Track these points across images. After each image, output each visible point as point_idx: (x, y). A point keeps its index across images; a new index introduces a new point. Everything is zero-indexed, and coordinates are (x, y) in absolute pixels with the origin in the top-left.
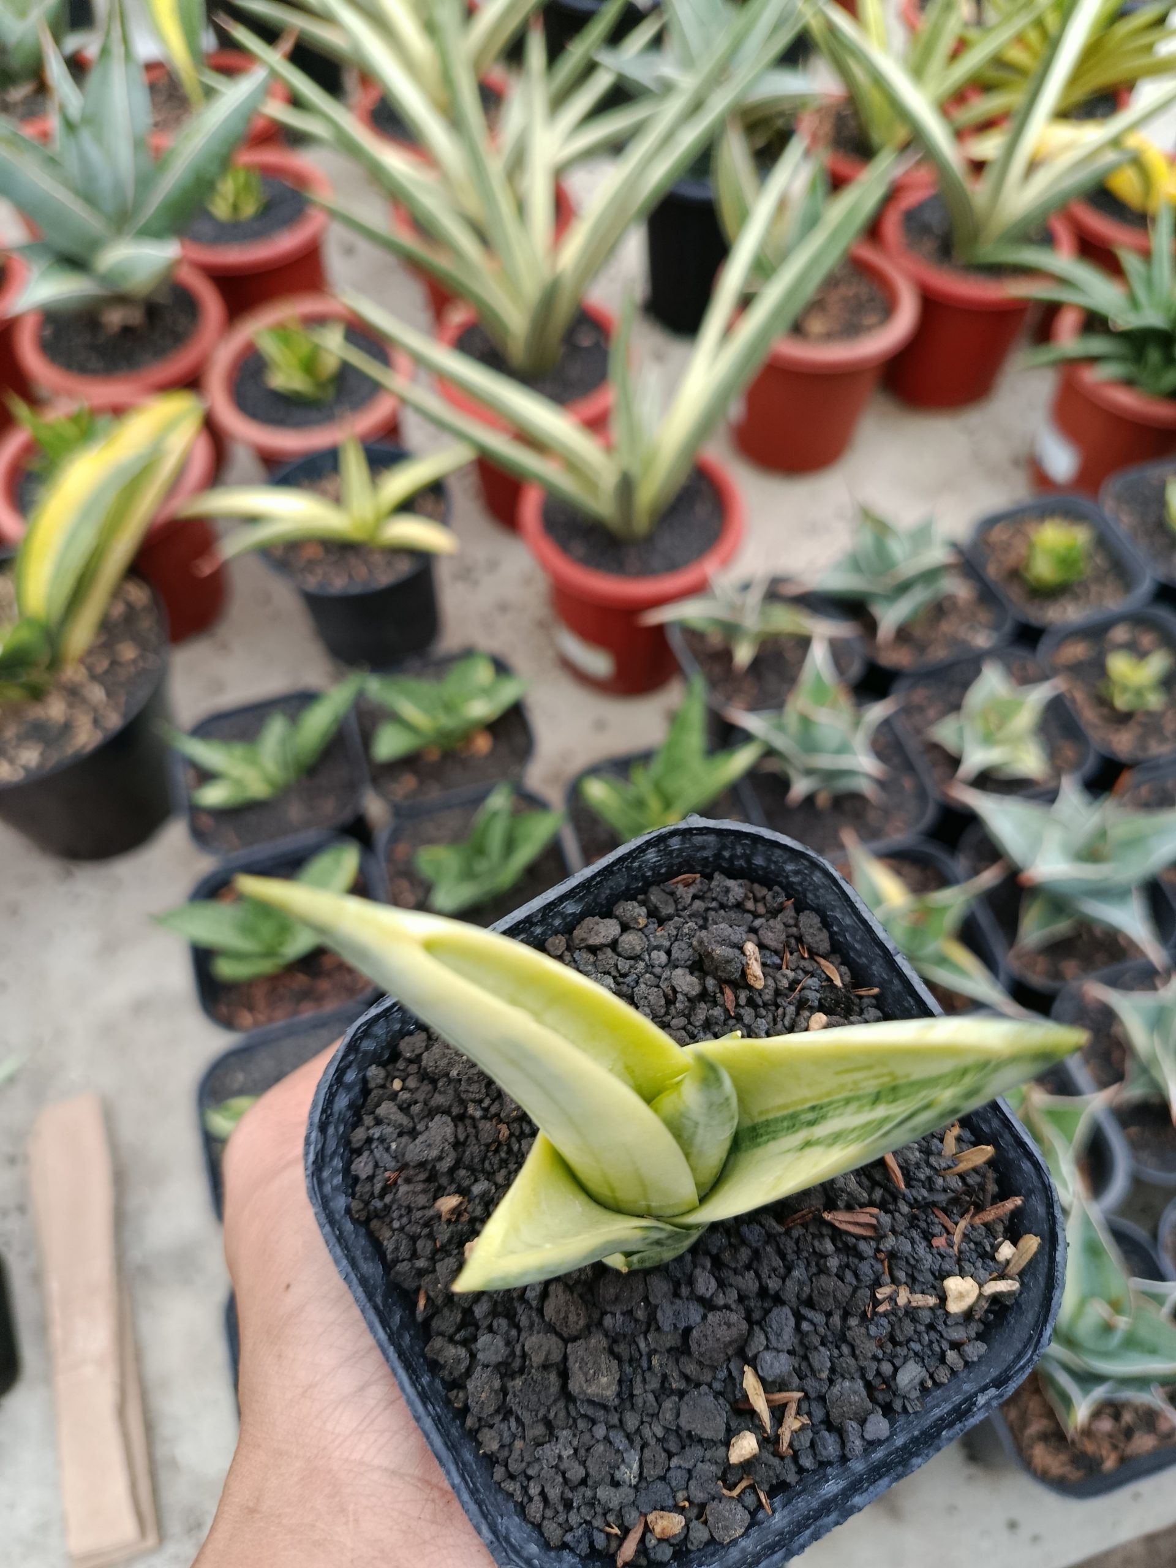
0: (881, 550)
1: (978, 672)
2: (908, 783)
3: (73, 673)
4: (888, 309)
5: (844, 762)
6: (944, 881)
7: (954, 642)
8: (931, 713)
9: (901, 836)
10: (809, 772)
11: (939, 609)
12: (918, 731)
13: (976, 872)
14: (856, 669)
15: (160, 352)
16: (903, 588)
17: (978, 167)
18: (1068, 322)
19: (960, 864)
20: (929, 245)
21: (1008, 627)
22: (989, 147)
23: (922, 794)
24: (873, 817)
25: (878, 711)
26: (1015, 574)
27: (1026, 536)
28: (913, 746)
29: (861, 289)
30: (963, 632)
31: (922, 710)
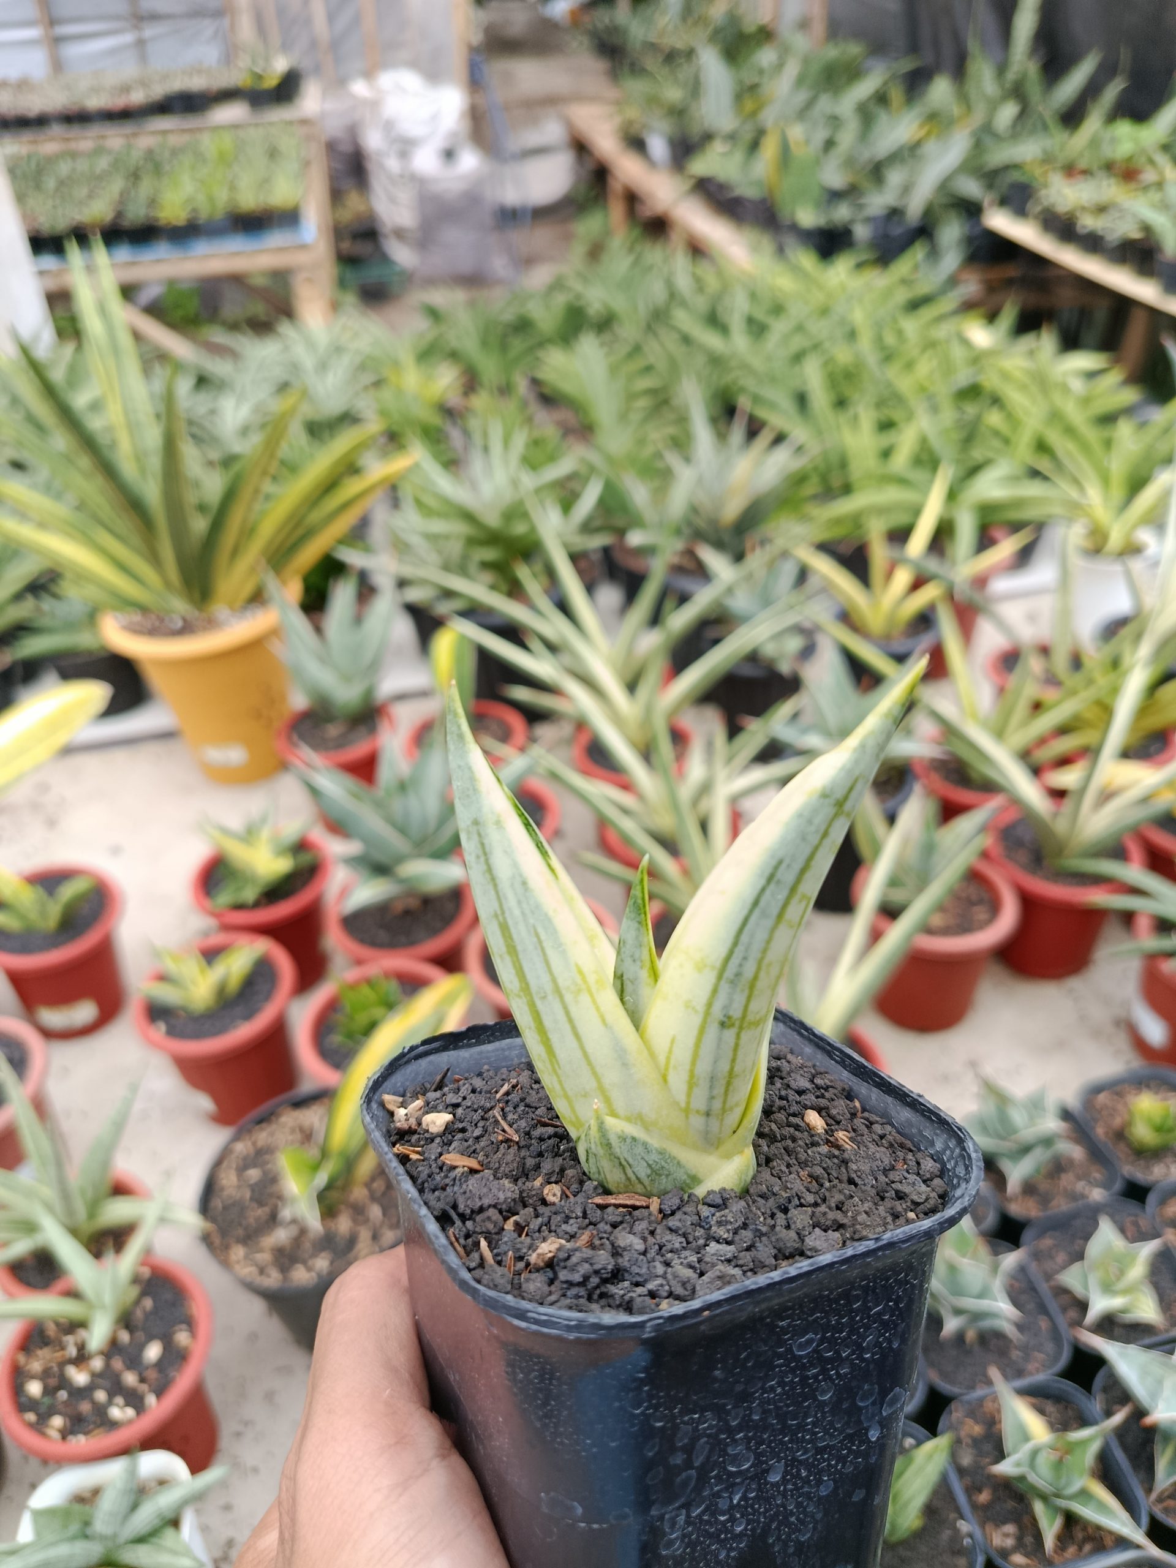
0: (1003, 1118)
1: (1095, 1225)
2: (1043, 1323)
3: (359, 1193)
4: (995, 907)
5: (985, 1304)
6: (1084, 1421)
7: (1074, 1197)
8: (1059, 1262)
9: (1040, 1374)
10: (958, 1312)
11: (1058, 1167)
12: (1048, 1277)
13: (1109, 1414)
14: (991, 1220)
15: (434, 932)
16: (1025, 1150)
17: (1058, 794)
18: (1143, 924)
19: (1096, 1405)
20: (1023, 856)
21: (1118, 1186)
22: (1067, 778)
23: (1056, 1335)
24: (1015, 1354)
25: (1011, 1259)
26: (1121, 1135)
27: (1126, 1104)
28: (1044, 1288)
29: (973, 891)
30: (1080, 1186)
31: (1051, 1257)
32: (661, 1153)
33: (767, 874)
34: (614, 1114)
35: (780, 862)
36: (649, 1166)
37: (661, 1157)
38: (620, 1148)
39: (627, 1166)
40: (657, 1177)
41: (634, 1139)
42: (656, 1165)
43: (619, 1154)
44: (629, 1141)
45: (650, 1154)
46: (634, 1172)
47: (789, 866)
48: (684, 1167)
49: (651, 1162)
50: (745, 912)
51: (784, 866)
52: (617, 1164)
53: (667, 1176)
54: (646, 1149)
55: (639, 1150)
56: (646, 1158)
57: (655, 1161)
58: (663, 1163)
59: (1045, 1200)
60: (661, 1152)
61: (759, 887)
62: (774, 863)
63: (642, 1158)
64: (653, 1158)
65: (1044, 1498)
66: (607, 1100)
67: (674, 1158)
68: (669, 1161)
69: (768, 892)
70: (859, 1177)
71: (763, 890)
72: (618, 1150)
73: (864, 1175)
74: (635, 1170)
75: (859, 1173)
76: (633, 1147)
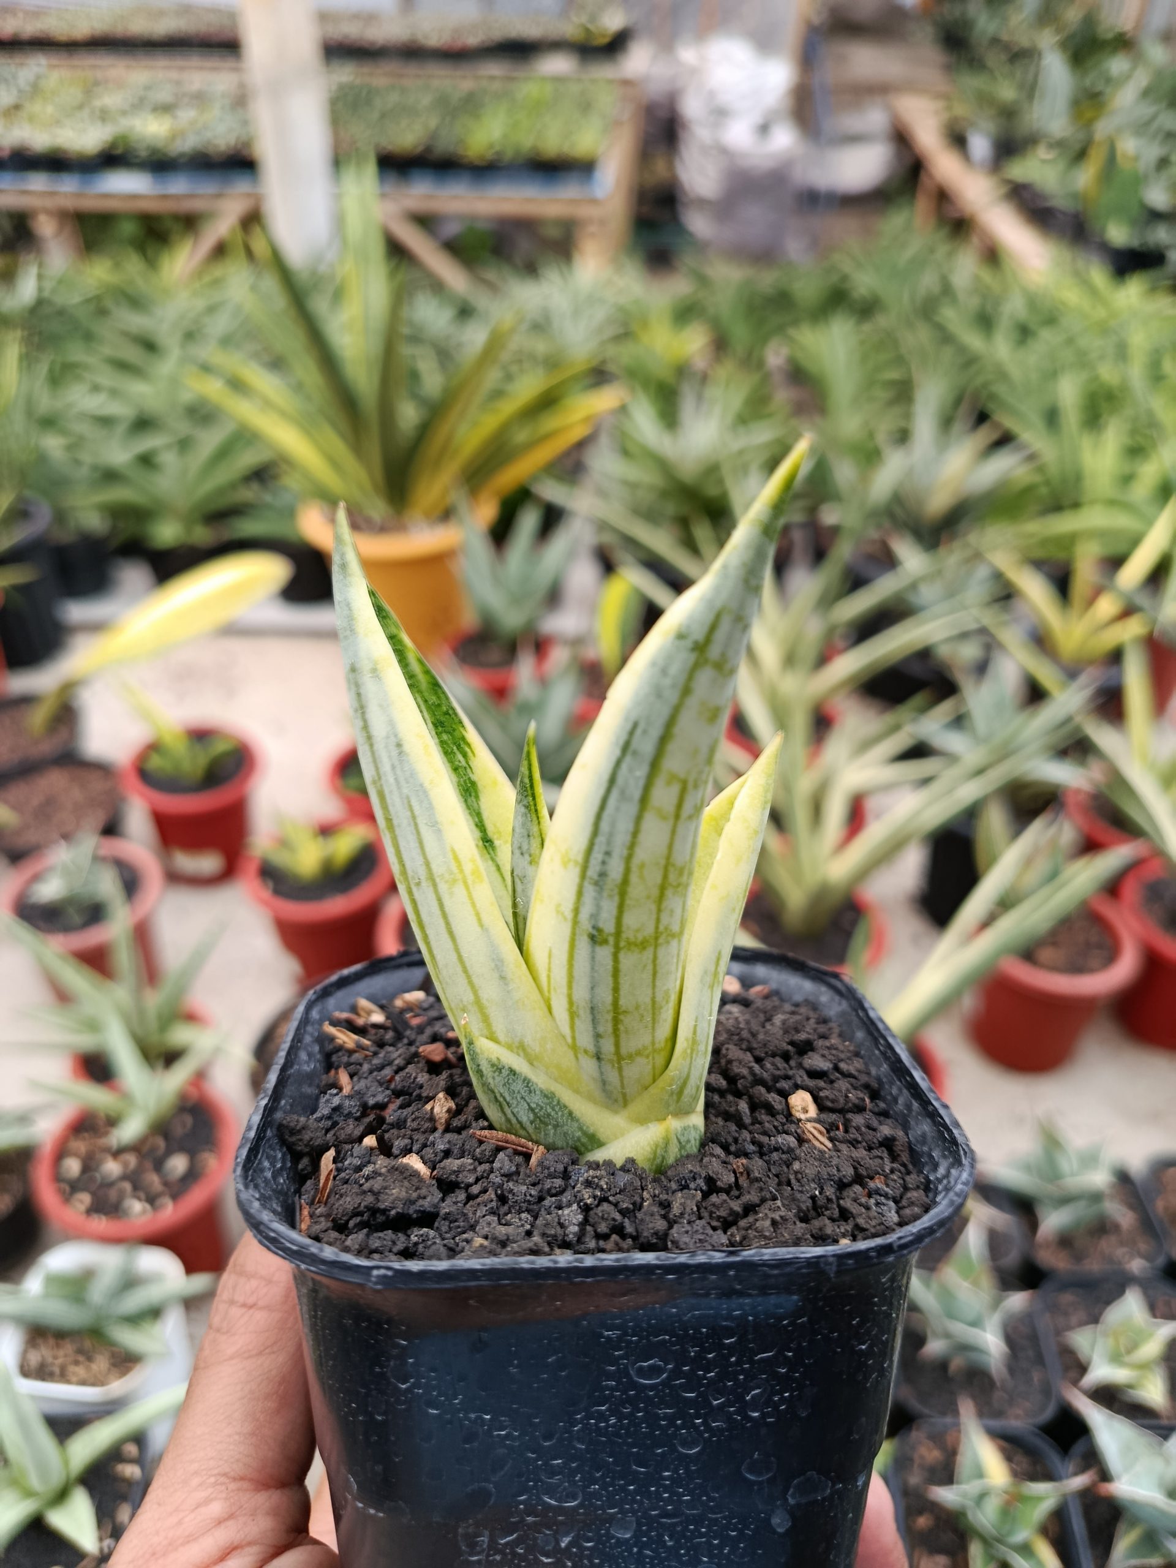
0: (1051, 1162)
1: (1121, 1293)
2: (1036, 1375)
6: (1048, 1476)
7: (1110, 1260)
8: (1074, 1320)
9: (1019, 1421)
11: (1101, 1227)
12: (1058, 1333)
13: (1076, 1475)
16: (1066, 1200)
19: (1066, 1464)
21: (1161, 1262)
24: (996, 1398)
31: (1066, 1314)
32: (546, 1096)
33: (621, 742)
34: (492, 1038)
35: (635, 726)
36: (532, 1109)
37: (546, 1100)
38: (494, 1078)
39: (505, 1103)
40: (542, 1125)
41: (512, 1072)
42: (540, 1110)
43: (492, 1086)
44: (505, 1072)
45: (533, 1095)
46: (513, 1113)
47: (645, 732)
48: (577, 1121)
49: (533, 1105)
50: (601, 792)
51: (639, 731)
52: (493, 1099)
53: (556, 1126)
54: (527, 1086)
55: (518, 1086)
56: (527, 1098)
57: (538, 1105)
58: (549, 1110)
59: (1078, 1257)
60: (549, 1096)
61: (614, 759)
62: (629, 726)
63: (522, 1098)
64: (536, 1100)
65: (986, 1541)
66: (486, 1019)
67: (565, 1107)
68: (557, 1109)
69: (624, 766)
70: (798, 1181)
71: (618, 764)
72: (490, 1080)
73: (805, 1180)
74: (515, 1110)
75: (800, 1176)
76: (510, 1081)
